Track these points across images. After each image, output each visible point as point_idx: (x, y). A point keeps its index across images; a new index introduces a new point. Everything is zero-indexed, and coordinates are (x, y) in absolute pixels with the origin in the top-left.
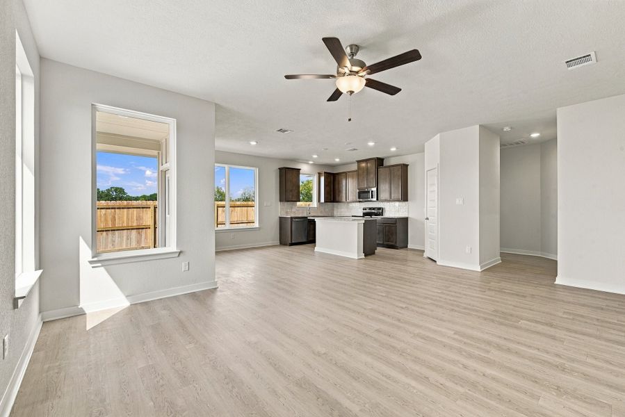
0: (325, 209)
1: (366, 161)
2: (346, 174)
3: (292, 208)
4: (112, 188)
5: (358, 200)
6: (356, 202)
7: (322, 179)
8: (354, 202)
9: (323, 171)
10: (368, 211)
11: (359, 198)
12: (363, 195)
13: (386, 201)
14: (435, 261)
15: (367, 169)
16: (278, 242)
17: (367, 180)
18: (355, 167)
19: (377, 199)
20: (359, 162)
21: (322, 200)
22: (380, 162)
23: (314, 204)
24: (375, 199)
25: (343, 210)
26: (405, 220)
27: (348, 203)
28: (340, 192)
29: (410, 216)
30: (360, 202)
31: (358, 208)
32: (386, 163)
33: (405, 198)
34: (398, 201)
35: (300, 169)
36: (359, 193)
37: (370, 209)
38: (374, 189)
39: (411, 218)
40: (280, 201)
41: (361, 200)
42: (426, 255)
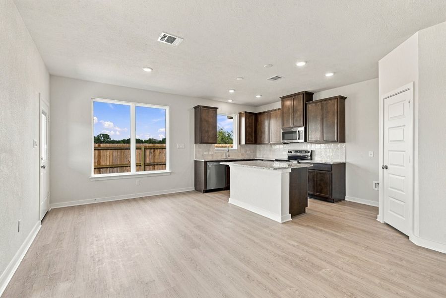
0: (246, 152)
1: (292, 97)
2: (269, 114)
3: (209, 150)
4: (100, 134)
5: (282, 141)
6: (281, 144)
7: (243, 120)
8: (277, 144)
9: (243, 110)
10: (293, 153)
11: (284, 139)
12: (287, 135)
13: (316, 142)
14: (408, 237)
15: (293, 106)
16: (192, 188)
17: (293, 118)
18: (279, 105)
19: (305, 140)
20: (283, 99)
21: (243, 142)
22: (308, 96)
23: (235, 146)
24: (303, 141)
25: (265, 152)
26: (342, 166)
27: (271, 145)
28: (263, 132)
29: (348, 161)
30: (285, 143)
31: (282, 151)
32: (316, 98)
33: (342, 139)
34: (333, 142)
35: (216, 109)
36: (284, 133)
37: (296, 151)
38: (302, 129)
39: (349, 163)
40: (195, 143)
41: (285, 141)
42: (380, 218)
